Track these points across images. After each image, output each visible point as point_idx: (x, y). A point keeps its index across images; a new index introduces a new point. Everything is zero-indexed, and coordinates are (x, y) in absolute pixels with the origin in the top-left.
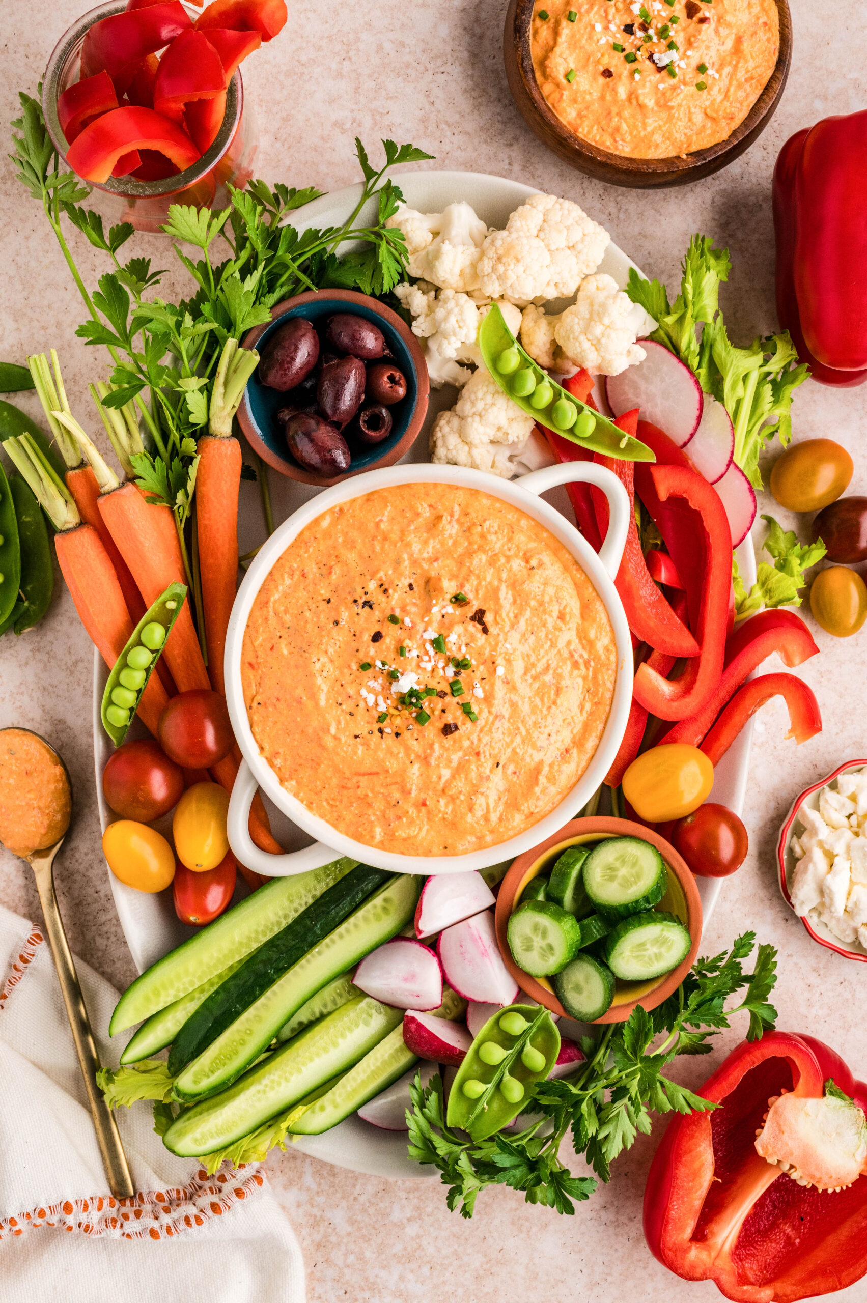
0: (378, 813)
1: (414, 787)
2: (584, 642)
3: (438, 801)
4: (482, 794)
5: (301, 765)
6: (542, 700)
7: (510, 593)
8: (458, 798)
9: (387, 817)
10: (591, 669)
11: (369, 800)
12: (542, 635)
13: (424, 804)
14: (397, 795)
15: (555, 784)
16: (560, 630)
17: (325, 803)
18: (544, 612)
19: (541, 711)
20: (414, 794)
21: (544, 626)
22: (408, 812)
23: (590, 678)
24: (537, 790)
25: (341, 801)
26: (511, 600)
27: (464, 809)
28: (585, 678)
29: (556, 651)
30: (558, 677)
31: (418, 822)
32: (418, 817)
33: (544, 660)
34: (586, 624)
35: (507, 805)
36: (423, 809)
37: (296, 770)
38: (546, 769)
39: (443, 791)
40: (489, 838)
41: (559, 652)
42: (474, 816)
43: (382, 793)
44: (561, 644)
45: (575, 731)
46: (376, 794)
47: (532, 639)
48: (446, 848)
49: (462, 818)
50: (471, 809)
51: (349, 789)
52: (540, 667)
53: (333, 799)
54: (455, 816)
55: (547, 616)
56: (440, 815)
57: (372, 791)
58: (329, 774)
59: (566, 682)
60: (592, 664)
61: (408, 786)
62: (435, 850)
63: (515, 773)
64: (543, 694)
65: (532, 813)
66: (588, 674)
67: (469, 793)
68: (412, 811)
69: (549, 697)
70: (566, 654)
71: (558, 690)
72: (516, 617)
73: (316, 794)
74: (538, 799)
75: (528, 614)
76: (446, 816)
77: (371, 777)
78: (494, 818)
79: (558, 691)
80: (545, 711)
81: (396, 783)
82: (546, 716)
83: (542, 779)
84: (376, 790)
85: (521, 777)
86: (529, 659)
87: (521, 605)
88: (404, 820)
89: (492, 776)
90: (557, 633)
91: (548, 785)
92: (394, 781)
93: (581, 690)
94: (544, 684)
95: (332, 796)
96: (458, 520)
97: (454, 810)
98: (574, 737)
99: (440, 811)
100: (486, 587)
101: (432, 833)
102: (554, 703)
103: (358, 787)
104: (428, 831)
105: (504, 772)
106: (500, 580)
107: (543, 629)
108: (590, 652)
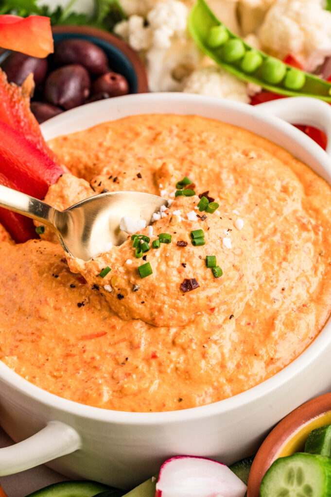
0: (106, 375)
1: (143, 341)
2: (310, 212)
3: (169, 353)
4: (215, 342)
5: (21, 341)
6: (272, 258)
7: (232, 177)
8: (189, 347)
9: (115, 376)
10: (320, 233)
11: (96, 364)
12: (267, 205)
13: (154, 356)
14: (126, 352)
15: (293, 330)
16: (285, 200)
17: (49, 376)
18: (267, 186)
19: (272, 267)
20: (142, 348)
21: (268, 198)
22: (137, 367)
23: (320, 242)
24: (275, 334)
25: (66, 371)
26: (233, 182)
27: (197, 356)
28: (315, 244)
29: (282, 218)
30: (286, 237)
31: (149, 376)
32: (149, 371)
33: (271, 225)
34: (311, 198)
35: (244, 354)
36: (154, 362)
37: (17, 347)
38: (282, 316)
39: (174, 343)
40: (227, 389)
41: (285, 218)
42: (208, 363)
43: (111, 355)
44: (287, 211)
45: (311, 291)
46: (103, 355)
47: (256, 210)
48: (180, 400)
49: (195, 364)
50: (204, 356)
51: (74, 355)
52: (266, 232)
53: (58, 370)
54: (188, 364)
55: (269, 190)
56: (172, 366)
57: (100, 353)
58: (51, 345)
59: (296, 241)
60: (321, 229)
61: (137, 340)
62: (169, 403)
63: (249, 324)
64: (273, 253)
65: (272, 359)
66: (318, 240)
67: (201, 342)
68: (143, 367)
69: (279, 255)
70: (292, 220)
71: (287, 247)
72: (239, 193)
73: (39, 367)
74: (276, 343)
75: (250, 189)
76: (178, 365)
77: (98, 339)
78: (231, 366)
79: (287, 249)
80: (276, 267)
81: (124, 340)
82: (277, 272)
83: (278, 324)
84: (103, 350)
85: (256, 328)
86: (256, 225)
87: (243, 183)
88: (134, 376)
89: (224, 326)
90: (282, 203)
91: (286, 331)
92: (122, 337)
93: (312, 254)
94: (273, 244)
95: (57, 367)
96: (178, 136)
97: (187, 361)
98: (311, 296)
99: (171, 361)
100: (209, 174)
101: (165, 386)
102: (285, 259)
103: (84, 351)
104: (159, 385)
105: (238, 323)
106: (221, 167)
107: (267, 201)
108: (317, 219)
